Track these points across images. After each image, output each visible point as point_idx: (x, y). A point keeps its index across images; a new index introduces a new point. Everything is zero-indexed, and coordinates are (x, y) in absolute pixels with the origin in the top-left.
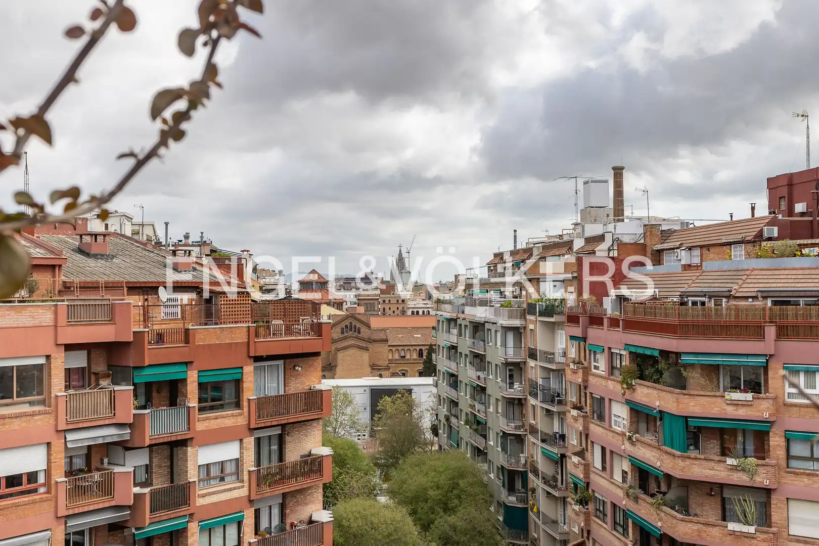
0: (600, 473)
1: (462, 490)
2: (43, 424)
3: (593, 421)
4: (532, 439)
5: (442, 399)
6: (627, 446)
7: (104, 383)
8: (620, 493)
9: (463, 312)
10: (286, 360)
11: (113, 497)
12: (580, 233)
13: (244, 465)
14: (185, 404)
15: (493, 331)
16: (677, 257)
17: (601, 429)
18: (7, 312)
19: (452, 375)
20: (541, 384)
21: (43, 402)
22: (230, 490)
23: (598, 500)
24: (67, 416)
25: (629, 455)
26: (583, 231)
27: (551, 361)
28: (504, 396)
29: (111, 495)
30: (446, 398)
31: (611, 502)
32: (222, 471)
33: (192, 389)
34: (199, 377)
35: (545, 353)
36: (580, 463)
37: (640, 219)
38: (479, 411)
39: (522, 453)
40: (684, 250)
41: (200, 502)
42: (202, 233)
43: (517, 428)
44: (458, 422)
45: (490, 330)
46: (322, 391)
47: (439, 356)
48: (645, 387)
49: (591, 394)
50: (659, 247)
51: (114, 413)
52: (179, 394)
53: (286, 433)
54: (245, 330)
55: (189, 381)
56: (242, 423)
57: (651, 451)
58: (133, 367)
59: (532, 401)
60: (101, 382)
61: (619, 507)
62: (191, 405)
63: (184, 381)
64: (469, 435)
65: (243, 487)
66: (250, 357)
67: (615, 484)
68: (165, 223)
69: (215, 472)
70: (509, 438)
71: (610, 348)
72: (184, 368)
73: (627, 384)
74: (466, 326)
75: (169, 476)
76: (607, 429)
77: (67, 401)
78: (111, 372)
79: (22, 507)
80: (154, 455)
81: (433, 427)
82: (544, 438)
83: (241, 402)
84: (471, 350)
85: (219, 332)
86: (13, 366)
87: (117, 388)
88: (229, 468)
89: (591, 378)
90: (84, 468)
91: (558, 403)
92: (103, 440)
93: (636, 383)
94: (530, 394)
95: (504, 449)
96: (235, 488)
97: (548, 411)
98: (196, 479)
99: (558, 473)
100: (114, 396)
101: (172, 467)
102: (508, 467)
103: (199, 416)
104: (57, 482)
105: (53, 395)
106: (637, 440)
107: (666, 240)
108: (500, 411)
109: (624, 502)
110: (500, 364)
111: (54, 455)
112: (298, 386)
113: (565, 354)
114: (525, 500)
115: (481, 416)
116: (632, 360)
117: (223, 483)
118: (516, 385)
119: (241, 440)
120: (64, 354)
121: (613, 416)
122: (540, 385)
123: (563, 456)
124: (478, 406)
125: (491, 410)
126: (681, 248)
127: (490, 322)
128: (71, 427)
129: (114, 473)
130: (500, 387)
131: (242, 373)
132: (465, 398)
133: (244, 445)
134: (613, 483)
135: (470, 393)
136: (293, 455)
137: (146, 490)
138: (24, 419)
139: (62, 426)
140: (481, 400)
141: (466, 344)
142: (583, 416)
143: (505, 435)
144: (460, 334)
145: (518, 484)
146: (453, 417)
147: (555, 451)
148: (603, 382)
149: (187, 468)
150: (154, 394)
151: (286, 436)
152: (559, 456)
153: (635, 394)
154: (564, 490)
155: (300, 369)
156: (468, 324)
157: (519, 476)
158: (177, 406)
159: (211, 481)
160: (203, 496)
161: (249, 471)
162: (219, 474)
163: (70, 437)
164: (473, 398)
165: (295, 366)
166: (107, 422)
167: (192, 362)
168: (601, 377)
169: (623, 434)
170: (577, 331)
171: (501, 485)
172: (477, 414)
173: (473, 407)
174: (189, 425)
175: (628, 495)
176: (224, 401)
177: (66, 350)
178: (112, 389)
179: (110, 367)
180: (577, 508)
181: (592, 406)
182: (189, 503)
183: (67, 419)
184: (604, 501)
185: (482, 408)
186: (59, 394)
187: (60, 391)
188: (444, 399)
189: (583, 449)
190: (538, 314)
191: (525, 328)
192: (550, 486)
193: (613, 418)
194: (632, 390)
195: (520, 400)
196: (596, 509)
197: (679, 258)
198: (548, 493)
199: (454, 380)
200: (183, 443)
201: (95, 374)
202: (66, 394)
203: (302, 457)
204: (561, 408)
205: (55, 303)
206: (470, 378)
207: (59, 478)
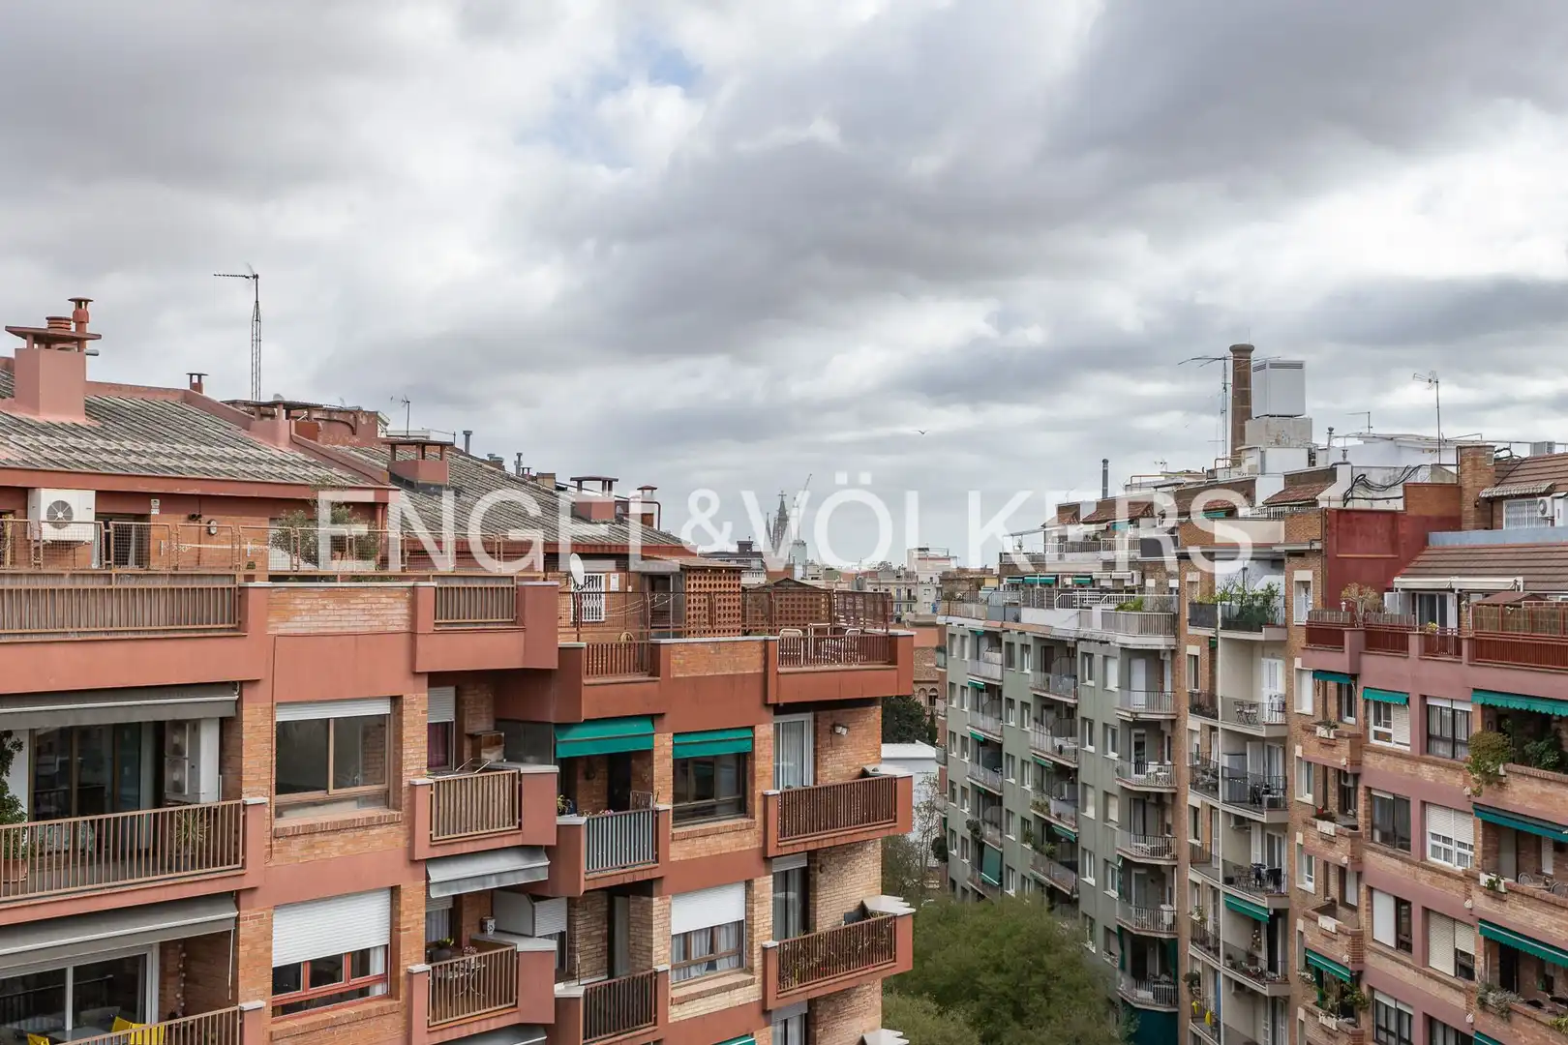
0: (1395, 955)
1: (1050, 976)
2: (385, 844)
3: (1372, 845)
4: (1193, 876)
5: (958, 788)
6: (1480, 903)
7: (490, 757)
8: (1459, 1001)
9: (1017, 620)
10: (820, 713)
11: (516, 1006)
12: (1256, 466)
13: (755, 936)
14: (647, 805)
15: (1098, 659)
16: (1544, 512)
17: (1397, 863)
18: (320, 601)
19: (985, 743)
20: (1226, 765)
21: (385, 799)
22: (728, 988)
23: (1382, 1010)
24: (431, 829)
25: (1481, 920)
26: (1263, 462)
27: (1250, 719)
28: (1129, 787)
29: (511, 1001)
30: (969, 787)
31: (1425, 1014)
32: (712, 950)
33: (662, 770)
34: (677, 748)
35: (1240, 704)
36: (1339, 930)
37: (1392, 439)
38: (1059, 816)
39: (1164, 903)
40: (1561, 497)
41: (676, 1014)
42: (519, 455)
43: (1154, 852)
44: (1001, 835)
45: (1090, 656)
46: (895, 779)
47: (951, 703)
48: (1534, 780)
49: (1369, 789)
50: (1496, 492)
51: (520, 824)
52: (634, 783)
53: (818, 865)
54: (759, 648)
55: (656, 755)
56: (752, 847)
57: (1552, 914)
58: (556, 724)
59: (1194, 799)
60: (485, 755)
61: (1445, 1026)
62: (661, 807)
63: (647, 755)
64: (1031, 863)
65: (752, 982)
66: (767, 705)
67: (1438, 980)
68: (464, 432)
69: (699, 948)
70: (1134, 872)
71: (1424, 697)
72: (645, 727)
73: (1485, 773)
74: (1025, 647)
75: (606, 958)
76: (1418, 865)
77: (432, 795)
78: (503, 734)
79: (342, 1029)
80: (579, 913)
81: (937, 844)
82: (1233, 874)
83: (749, 801)
84: (1038, 693)
85: (712, 652)
86: (328, 719)
87: (525, 769)
88: (725, 943)
89: (1369, 760)
90: (448, 940)
91: (1269, 807)
92: (499, 881)
93: (1507, 771)
94: (1195, 785)
95: (1124, 894)
96: (737, 986)
97: (1240, 820)
98: (669, 967)
99: (1259, 948)
100: (520, 786)
101: (610, 938)
102: (1137, 930)
103: (676, 831)
104: (410, 974)
105: (405, 784)
106: (1510, 891)
107: (1504, 478)
108: (1114, 815)
109: (1470, 1018)
110: (1116, 723)
111: (406, 913)
112: (839, 768)
113: (1284, 707)
114: (1173, 999)
115: (1065, 826)
116: (1487, 725)
117: (712, 974)
118: (1152, 767)
119: (749, 884)
120: (426, 695)
121: (1429, 838)
122: (1222, 767)
123: (1280, 916)
124: (1054, 806)
125: (1090, 812)
126: (1553, 495)
127: (1090, 640)
128: (438, 853)
129: (518, 953)
130: (1118, 771)
131: (753, 739)
132: (1020, 790)
133: (755, 892)
134: (1431, 976)
135: (1035, 780)
136: (830, 914)
137: (575, 990)
138: (350, 834)
139: (422, 852)
140: (1062, 795)
141: (1025, 679)
142: (1351, 836)
143: (1128, 865)
144: (1009, 662)
145: (1154, 965)
146: (988, 826)
147: (1263, 902)
148: (1406, 767)
149: (652, 943)
150: (580, 781)
151: (818, 872)
152: (1271, 912)
153: (1505, 794)
154: (1281, 983)
155: (844, 731)
156: (1030, 642)
157: (1155, 949)
158: (628, 809)
159: (693, 969)
160: (681, 1001)
161: (765, 949)
162: (706, 954)
163: (437, 874)
164: (1039, 787)
165: (834, 726)
166: (507, 842)
167: (661, 715)
168: (1399, 755)
169: (1470, 877)
170: (1339, 662)
171: (1117, 965)
172: (1052, 821)
173: (1044, 807)
174: (657, 850)
175: (1483, 1003)
176: (717, 798)
177: (430, 685)
178: (517, 771)
179: (499, 722)
180: (1332, 1023)
181: (1369, 814)
182: (656, 1018)
183: (431, 835)
184: (1400, 1013)
185: (1067, 810)
186: (418, 781)
187: (420, 774)
188: (964, 789)
189: (1333, 901)
190: (1219, 625)
191: (1174, 652)
192: (1246, 972)
193: (1430, 841)
194: (1495, 785)
195: (1160, 795)
196: (1379, 1027)
197: (1548, 514)
198: (1239, 986)
199: (991, 753)
200: (645, 888)
201: (472, 737)
202: (432, 781)
203: (849, 918)
204: (1277, 817)
205: (411, 584)
206: (1035, 749)
207: (413, 964)
